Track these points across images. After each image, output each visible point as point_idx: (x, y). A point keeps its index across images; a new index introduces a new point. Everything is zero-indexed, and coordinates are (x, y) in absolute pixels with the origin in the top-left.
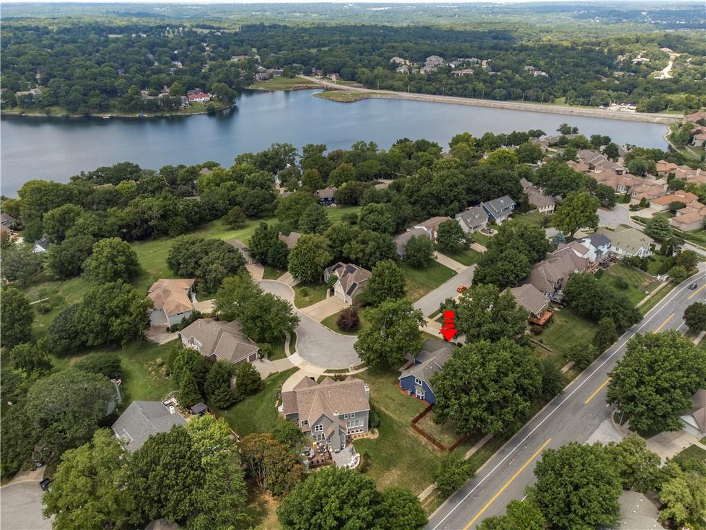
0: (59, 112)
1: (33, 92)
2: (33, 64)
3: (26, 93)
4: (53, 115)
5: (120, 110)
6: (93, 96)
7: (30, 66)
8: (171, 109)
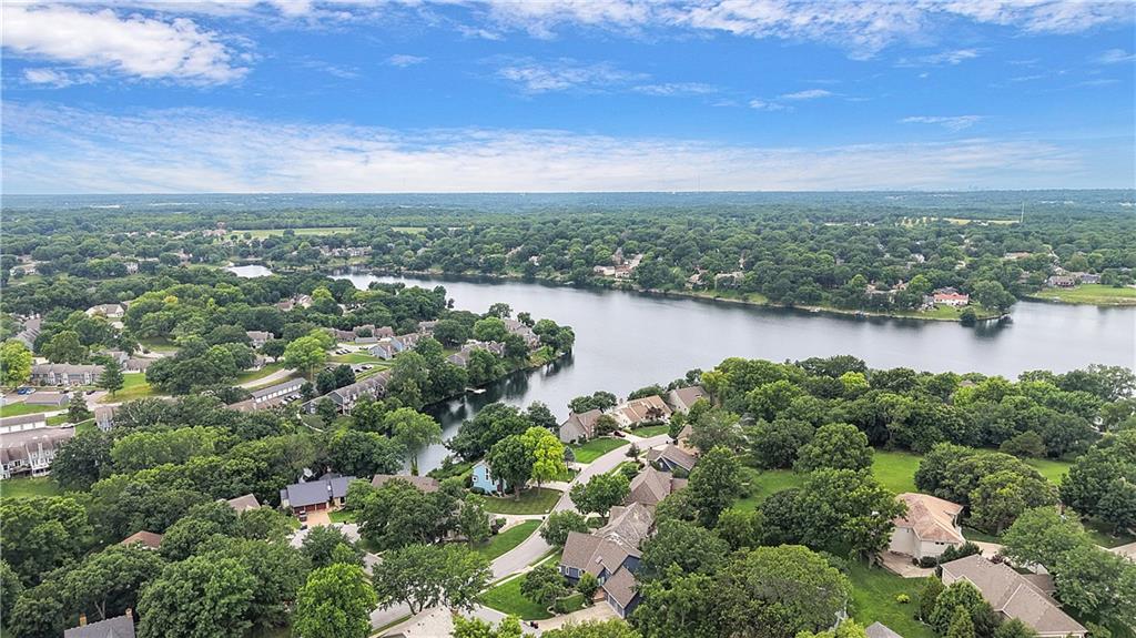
0: (758, 300)
1: (735, 274)
2: (739, 247)
3: (728, 275)
4: (751, 302)
5: (833, 304)
6: (803, 284)
7: (736, 249)
8: (905, 310)
